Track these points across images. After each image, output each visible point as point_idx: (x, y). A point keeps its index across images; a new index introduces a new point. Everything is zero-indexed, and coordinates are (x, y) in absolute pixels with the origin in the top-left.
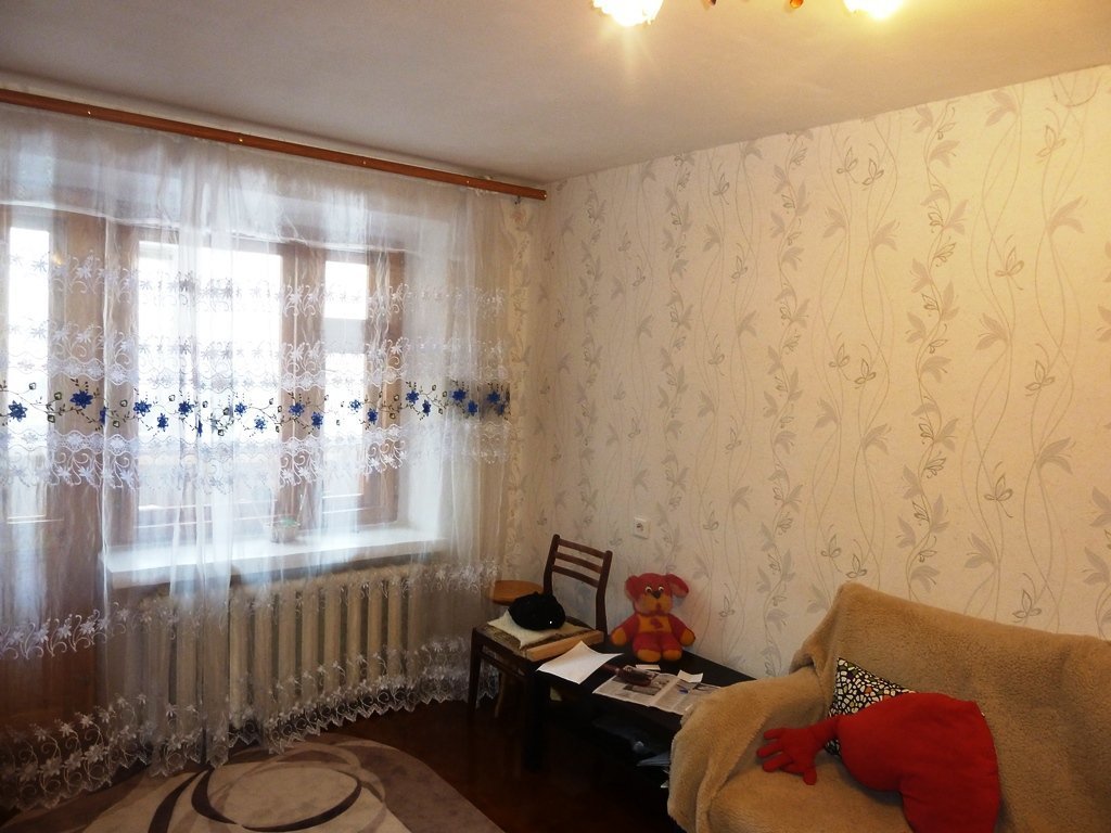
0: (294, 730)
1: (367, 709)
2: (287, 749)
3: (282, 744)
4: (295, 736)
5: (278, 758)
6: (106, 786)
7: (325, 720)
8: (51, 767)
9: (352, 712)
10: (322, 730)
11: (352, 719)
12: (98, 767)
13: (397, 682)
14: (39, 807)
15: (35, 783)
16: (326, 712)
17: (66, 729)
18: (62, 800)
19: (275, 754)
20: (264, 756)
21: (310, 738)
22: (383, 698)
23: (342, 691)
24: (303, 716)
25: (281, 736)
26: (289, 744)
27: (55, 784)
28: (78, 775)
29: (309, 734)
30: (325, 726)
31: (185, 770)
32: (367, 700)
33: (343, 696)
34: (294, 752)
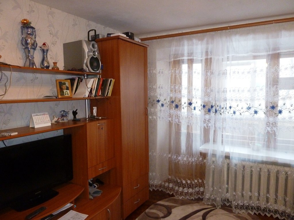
0: (244, 209)
1: (275, 215)
2: (238, 213)
3: (238, 211)
4: (244, 211)
5: (235, 214)
7: (257, 211)
8: (181, 189)
9: (269, 213)
10: (255, 214)
11: (269, 215)
12: (191, 194)
13: (288, 211)
15: (178, 191)
16: (258, 208)
17: (184, 182)
20: (231, 211)
21: (249, 214)
22: (282, 213)
23: (265, 205)
24: (248, 206)
25: (238, 208)
26: (240, 212)
27: (181, 194)
29: (249, 213)
30: (257, 213)
32: (276, 212)
33: (265, 206)
34: (240, 215)
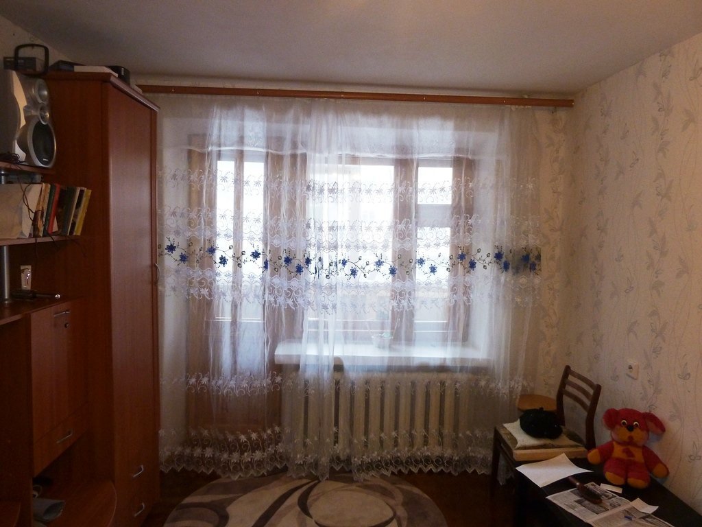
0: (373, 469)
1: (426, 466)
2: (365, 480)
3: (363, 476)
4: (373, 473)
5: (360, 484)
6: (263, 475)
7: (396, 467)
8: (235, 457)
9: (416, 466)
10: (393, 473)
11: (415, 470)
12: (260, 463)
13: (448, 453)
14: (229, 477)
16: (397, 461)
17: (243, 438)
18: (240, 476)
19: (357, 482)
20: (350, 481)
21: (383, 476)
22: (437, 461)
23: (409, 451)
24: (380, 461)
25: (363, 471)
26: (368, 477)
27: (237, 467)
28: (249, 465)
29: (383, 474)
30: (396, 471)
31: (306, 477)
32: (427, 460)
33: (409, 455)
34: (369, 483)
